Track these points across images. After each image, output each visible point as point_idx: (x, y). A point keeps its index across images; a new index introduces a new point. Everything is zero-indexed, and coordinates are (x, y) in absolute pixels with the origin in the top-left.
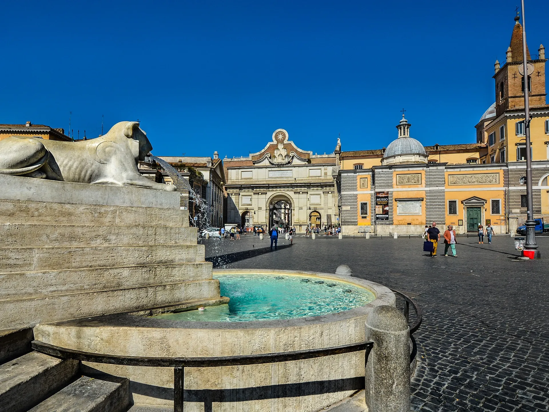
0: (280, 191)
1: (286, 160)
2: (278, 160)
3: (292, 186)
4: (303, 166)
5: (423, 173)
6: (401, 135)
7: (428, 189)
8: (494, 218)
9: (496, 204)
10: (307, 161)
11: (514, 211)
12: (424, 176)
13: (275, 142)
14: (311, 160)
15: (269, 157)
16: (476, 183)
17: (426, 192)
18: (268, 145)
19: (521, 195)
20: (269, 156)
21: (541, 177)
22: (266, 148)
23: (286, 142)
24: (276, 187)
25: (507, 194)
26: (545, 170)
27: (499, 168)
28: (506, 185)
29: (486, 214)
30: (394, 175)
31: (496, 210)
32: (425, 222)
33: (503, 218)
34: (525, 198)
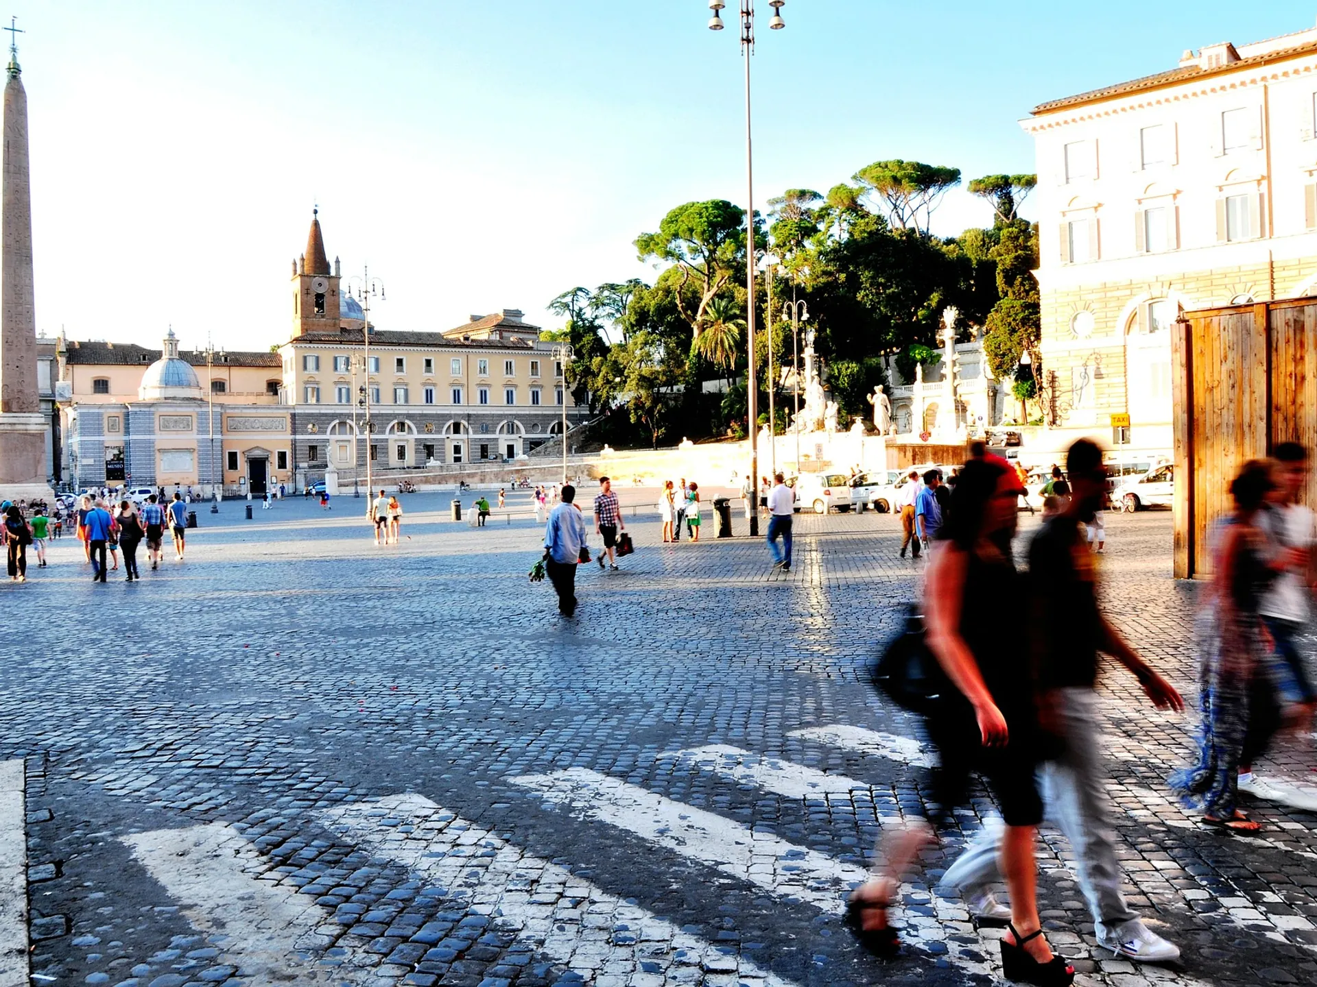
5: (194, 416)
6: (166, 354)
7: (202, 437)
8: (280, 473)
9: (282, 456)
11: (302, 465)
12: (195, 420)
17: (199, 441)
19: (310, 446)
21: (329, 424)
25: (294, 443)
26: (334, 416)
27: (285, 411)
28: (294, 432)
29: (272, 469)
30: (157, 416)
31: (282, 465)
32: (197, 481)
33: (290, 474)
34: (313, 449)
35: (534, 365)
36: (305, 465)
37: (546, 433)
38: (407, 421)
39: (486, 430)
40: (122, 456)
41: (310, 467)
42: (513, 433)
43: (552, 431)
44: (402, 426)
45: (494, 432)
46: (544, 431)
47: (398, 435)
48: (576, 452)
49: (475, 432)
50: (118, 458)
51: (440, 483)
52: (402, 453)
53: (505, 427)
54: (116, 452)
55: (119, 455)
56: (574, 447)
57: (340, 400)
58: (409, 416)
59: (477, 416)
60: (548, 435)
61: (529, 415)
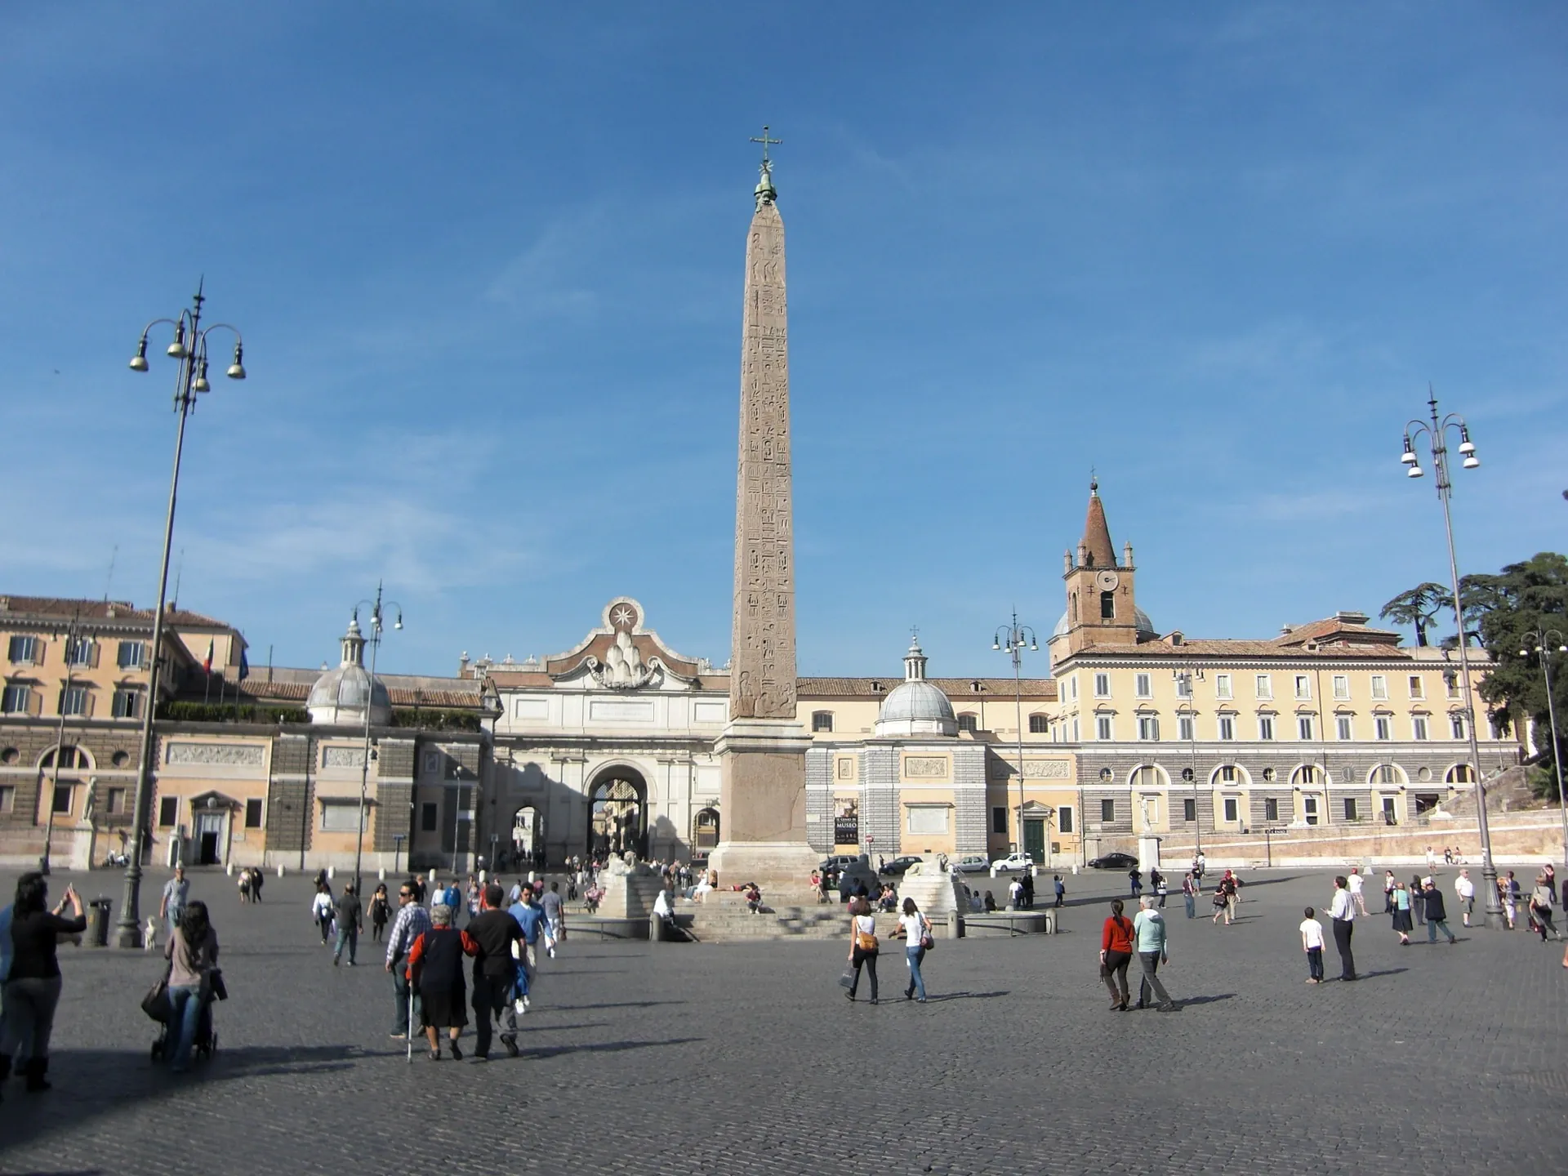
0: (620, 757)
1: (637, 678)
2: (618, 676)
3: (650, 743)
4: (679, 695)
5: (951, 758)
6: (911, 677)
7: (961, 786)
8: (1064, 838)
9: (1065, 813)
10: (691, 684)
11: (1093, 827)
12: (951, 763)
13: (610, 630)
14: (701, 680)
15: (595, 668)
16: (1036, 777)
17: (957, 792)
18: (591, 637)
19: (1103, 801)
20: (595, 665)
21: (1128, 769)
22: (586, 643)
23: (636, 631)
24: (611, 746)
25: (1082, 796)
26: (1135, 758)
27: (1070, 751)
28: (1081, 782)
29: (1052, 832)
30: (902, 757)
31: (1066, 826)
32: (955, 849)
33: (1077, 839)
34: (1107, 805)
35: (1414, 682)
36: (1098, 827)
37: (1439, 780)
38: (1237, 765)
39: (1351, 778)
40: (855, 812)
41: (1105, 830)
42: (1390, 781)
43: (1450, 779)
44: (1229, 770)
45: (1362, 781)
46: (1437, 779)
47: (1222, 785)
48: (1509, 809)
49: (1335, 781)
50: (851, 815)
51: (1310, 855)
52: (1231, 811)
53: (1379, 772)
54: (848, 806)
55: (852, 810)
56: (1506, 801)
57: (1144, 735)
58: (1241, 758)
59: (1337, 756)
60: (1444, 785)
61: (1414, 756)
